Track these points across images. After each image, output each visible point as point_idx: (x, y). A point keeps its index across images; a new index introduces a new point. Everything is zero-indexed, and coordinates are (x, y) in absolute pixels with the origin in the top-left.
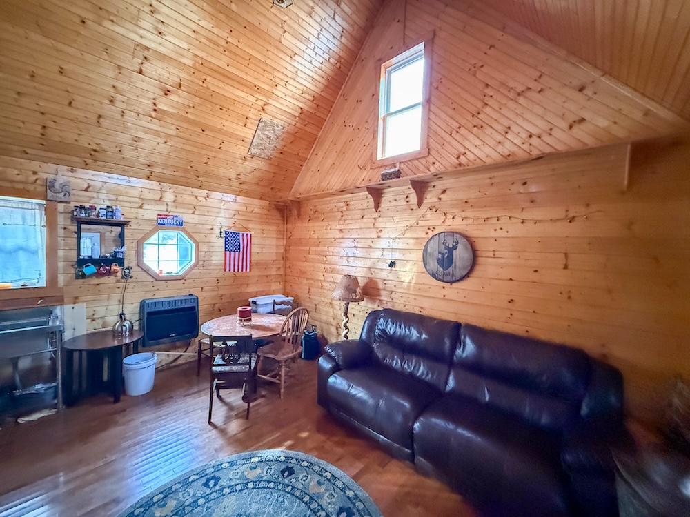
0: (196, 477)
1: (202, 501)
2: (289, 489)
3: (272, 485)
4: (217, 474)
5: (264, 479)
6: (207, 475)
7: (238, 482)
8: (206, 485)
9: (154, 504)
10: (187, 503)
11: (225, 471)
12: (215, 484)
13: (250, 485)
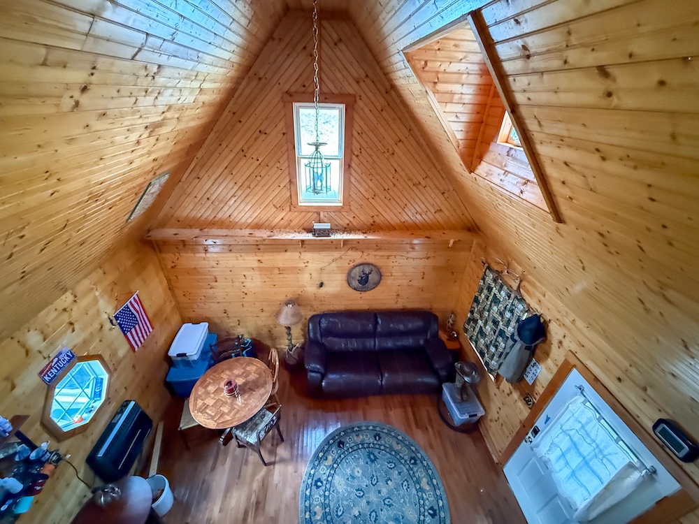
0: (309, 490)
1: (327, 493)
2: (350, 450)
3: (342, 456)
4: (315, 479)
5: (336, 457)
6: (311, 484)
7: (329, 471)
8: (318, 487)
9: (310, 518)
10: (323, 501)
11: (316, 474)
12: (322, 482)
13: (335, 466)
